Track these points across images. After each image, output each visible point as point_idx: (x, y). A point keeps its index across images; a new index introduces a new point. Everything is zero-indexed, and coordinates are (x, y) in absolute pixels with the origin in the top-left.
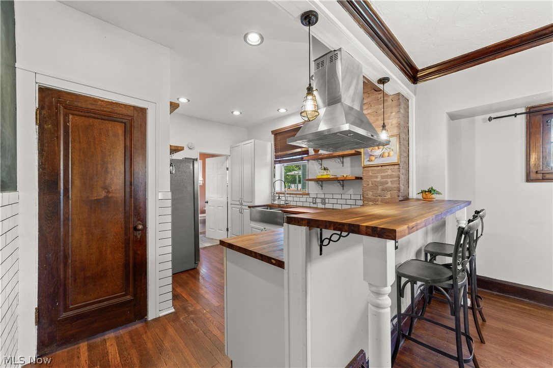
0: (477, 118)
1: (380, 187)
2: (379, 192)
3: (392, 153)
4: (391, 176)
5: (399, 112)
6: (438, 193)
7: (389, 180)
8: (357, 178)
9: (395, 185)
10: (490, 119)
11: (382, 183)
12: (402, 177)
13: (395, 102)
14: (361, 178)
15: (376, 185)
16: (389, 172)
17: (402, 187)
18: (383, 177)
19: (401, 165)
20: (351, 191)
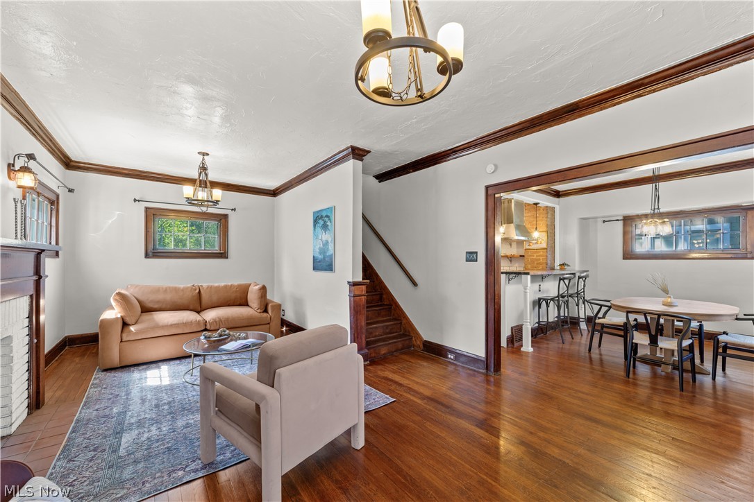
0: (599, 219)
1: (536, 262)
2: (535, 265)
3: (543, 242)
4: (542, 256)
5: (547, 217)
6: (568, 266)
7: (541, 258)
8: (521, 256)
9: (545, 261)
10: (604, 221)
11: (537, 260)
12: (549, 256)
13: (545, 212)
14: (524, 256)
15: (533, 261)
16: (541, 253)
17: (549, 262)
18: (537, 256)
19: (549, 249)
20: (517, 265)
